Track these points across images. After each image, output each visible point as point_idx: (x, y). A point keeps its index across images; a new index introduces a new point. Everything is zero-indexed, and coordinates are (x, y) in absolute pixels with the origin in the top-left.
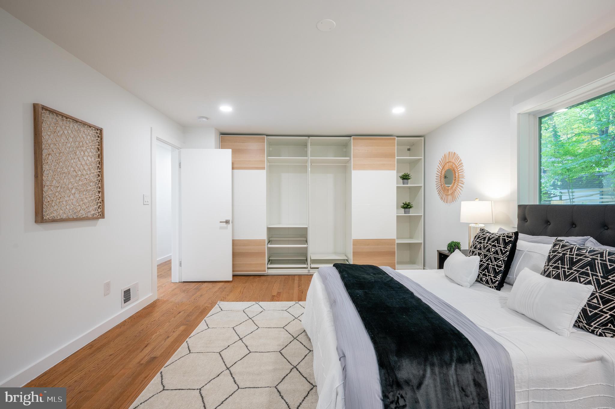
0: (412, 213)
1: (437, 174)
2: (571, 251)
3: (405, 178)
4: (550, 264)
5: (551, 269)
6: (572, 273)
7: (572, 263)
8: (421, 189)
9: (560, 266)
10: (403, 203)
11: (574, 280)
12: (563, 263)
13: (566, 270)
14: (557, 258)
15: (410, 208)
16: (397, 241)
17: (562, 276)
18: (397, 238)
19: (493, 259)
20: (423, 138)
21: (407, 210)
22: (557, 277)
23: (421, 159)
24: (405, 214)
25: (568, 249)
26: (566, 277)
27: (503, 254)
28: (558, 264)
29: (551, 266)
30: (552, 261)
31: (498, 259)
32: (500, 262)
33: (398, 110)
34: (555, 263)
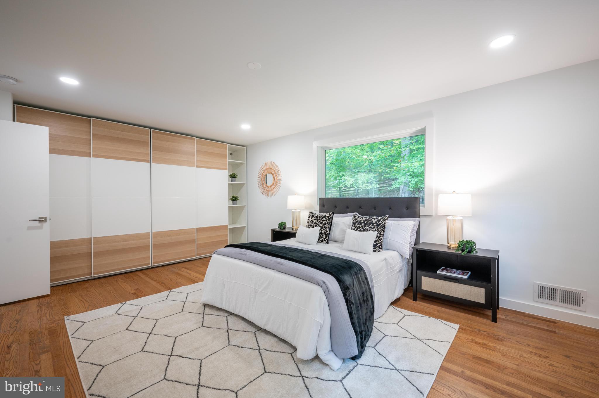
0: (238, 204)
1: (259, 176)
2: (363, 219)
3: (233, 176)
4: (355, 226)
5: (357, 228)
6: (366, 228)
7: (365, 224)
8: (245, 186)
9: (360, 226)
10: (232, 197)
11: (367, 231)
12: (361, 224)
13: (363, 227)
14: (358, 222)
15: (237, 200)
16: (229, 227)
17: (362, 230)
18: (229, 224)
19: (324, 228)
20: (246, 148)
21: (235, 201)
22: (360, 231)
23: (244, 163)
24: (233, 205)
25: (361, 218)
26: (364, 230)
27: (328, 224)
28: (359, 225)
29: (356, 226)
30: (356, 224)
31: (326, 227)
32: (327, 229)
33: (246, 127)
34: (358, 225)
